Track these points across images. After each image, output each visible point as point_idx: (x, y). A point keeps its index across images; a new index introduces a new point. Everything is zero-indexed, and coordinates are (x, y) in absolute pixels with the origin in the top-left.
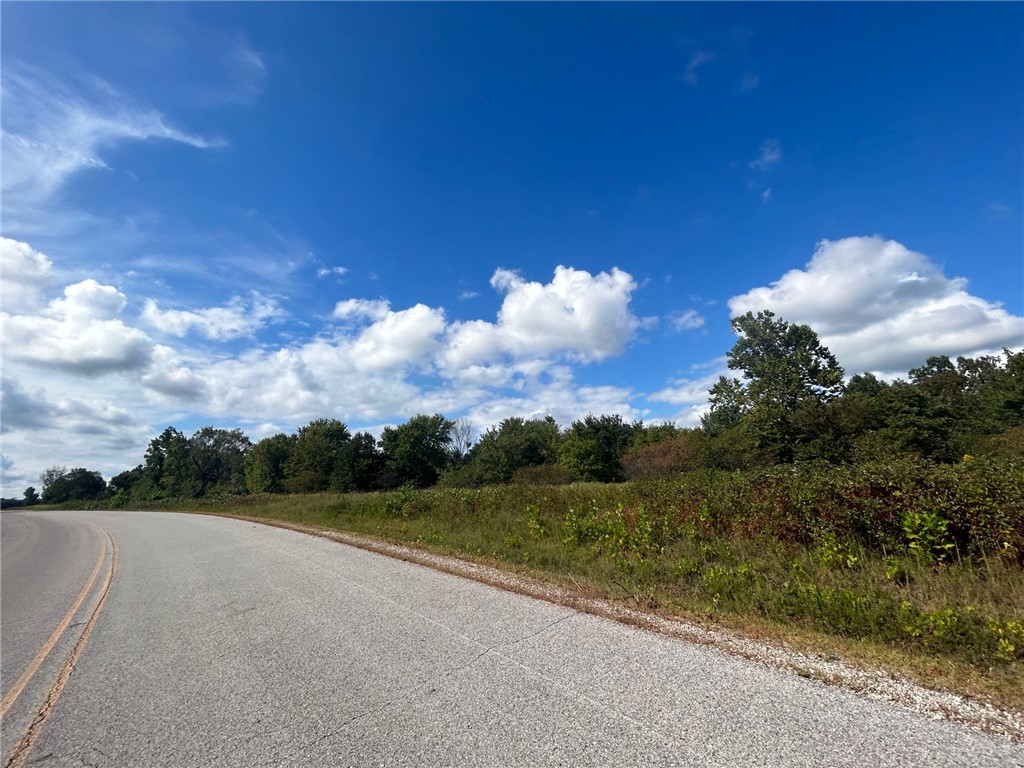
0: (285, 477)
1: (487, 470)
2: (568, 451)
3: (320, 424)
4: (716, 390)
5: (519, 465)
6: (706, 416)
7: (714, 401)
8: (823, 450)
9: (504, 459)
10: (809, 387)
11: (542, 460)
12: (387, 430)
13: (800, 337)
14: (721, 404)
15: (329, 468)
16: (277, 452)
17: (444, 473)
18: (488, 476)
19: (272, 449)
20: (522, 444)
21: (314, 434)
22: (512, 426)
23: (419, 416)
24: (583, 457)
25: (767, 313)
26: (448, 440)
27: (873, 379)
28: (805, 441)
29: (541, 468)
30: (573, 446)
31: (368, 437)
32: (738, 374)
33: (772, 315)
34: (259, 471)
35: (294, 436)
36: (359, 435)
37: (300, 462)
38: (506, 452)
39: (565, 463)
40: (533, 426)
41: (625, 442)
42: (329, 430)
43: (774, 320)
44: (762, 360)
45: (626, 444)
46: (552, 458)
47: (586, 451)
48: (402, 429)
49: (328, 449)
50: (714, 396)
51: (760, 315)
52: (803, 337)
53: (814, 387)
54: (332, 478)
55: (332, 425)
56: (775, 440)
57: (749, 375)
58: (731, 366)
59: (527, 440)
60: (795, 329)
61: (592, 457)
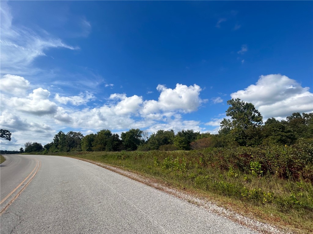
0: (93, 147)
1: (152, 146)
2: (176, 140)
3: (103, 131)
4: (223, 122)
5: (161, 144)
6: (220, 130)
7: (222, 126)
8: (255, 142)
9: (157, 143)
10: (251, 122)
11: (169, 143)
12: (123, 133)
13: (249, 106)
14: (224, 127)
15: (105, 144)
16: (91, 139)
17: (139, 146)
18: (152, 147)
19: (89, 138)
20: (162, 138)
21: (102, 134)
22: (160, 132)
23: (132, 129)
24: (181, 142)
25: (238, 99)
26: (140, 136)
27: (274, 120)
28: (250, 139)
29: (168, 145)
30: (178, 139)
31: (117, 135)
32: (230, 118)
33: (240, 100)
34: (85, 145)
35: (96, 134)
36: (114, 134)
37: (97, 142)
38: (158, 140)
39: (175, 144)
40: (167, 133)
41: (194, 138)
42: (106, 133)
43: (241, 101)
44: (236, 113)
45: (195, 139)
46: (171, 143)
47: (182, 141)
48: (127, 133)
49: (106, 138)
50: (222, 124)
51: (236, 100)
52: (250, 107)
53: (253, 122)
54: (106, 147)
55: (107, 131)
56: (240, 139)
57: (233, 118)
58: (227, 115)
59: (164, 137)
60: (247, 104)
61: (183, 143)
